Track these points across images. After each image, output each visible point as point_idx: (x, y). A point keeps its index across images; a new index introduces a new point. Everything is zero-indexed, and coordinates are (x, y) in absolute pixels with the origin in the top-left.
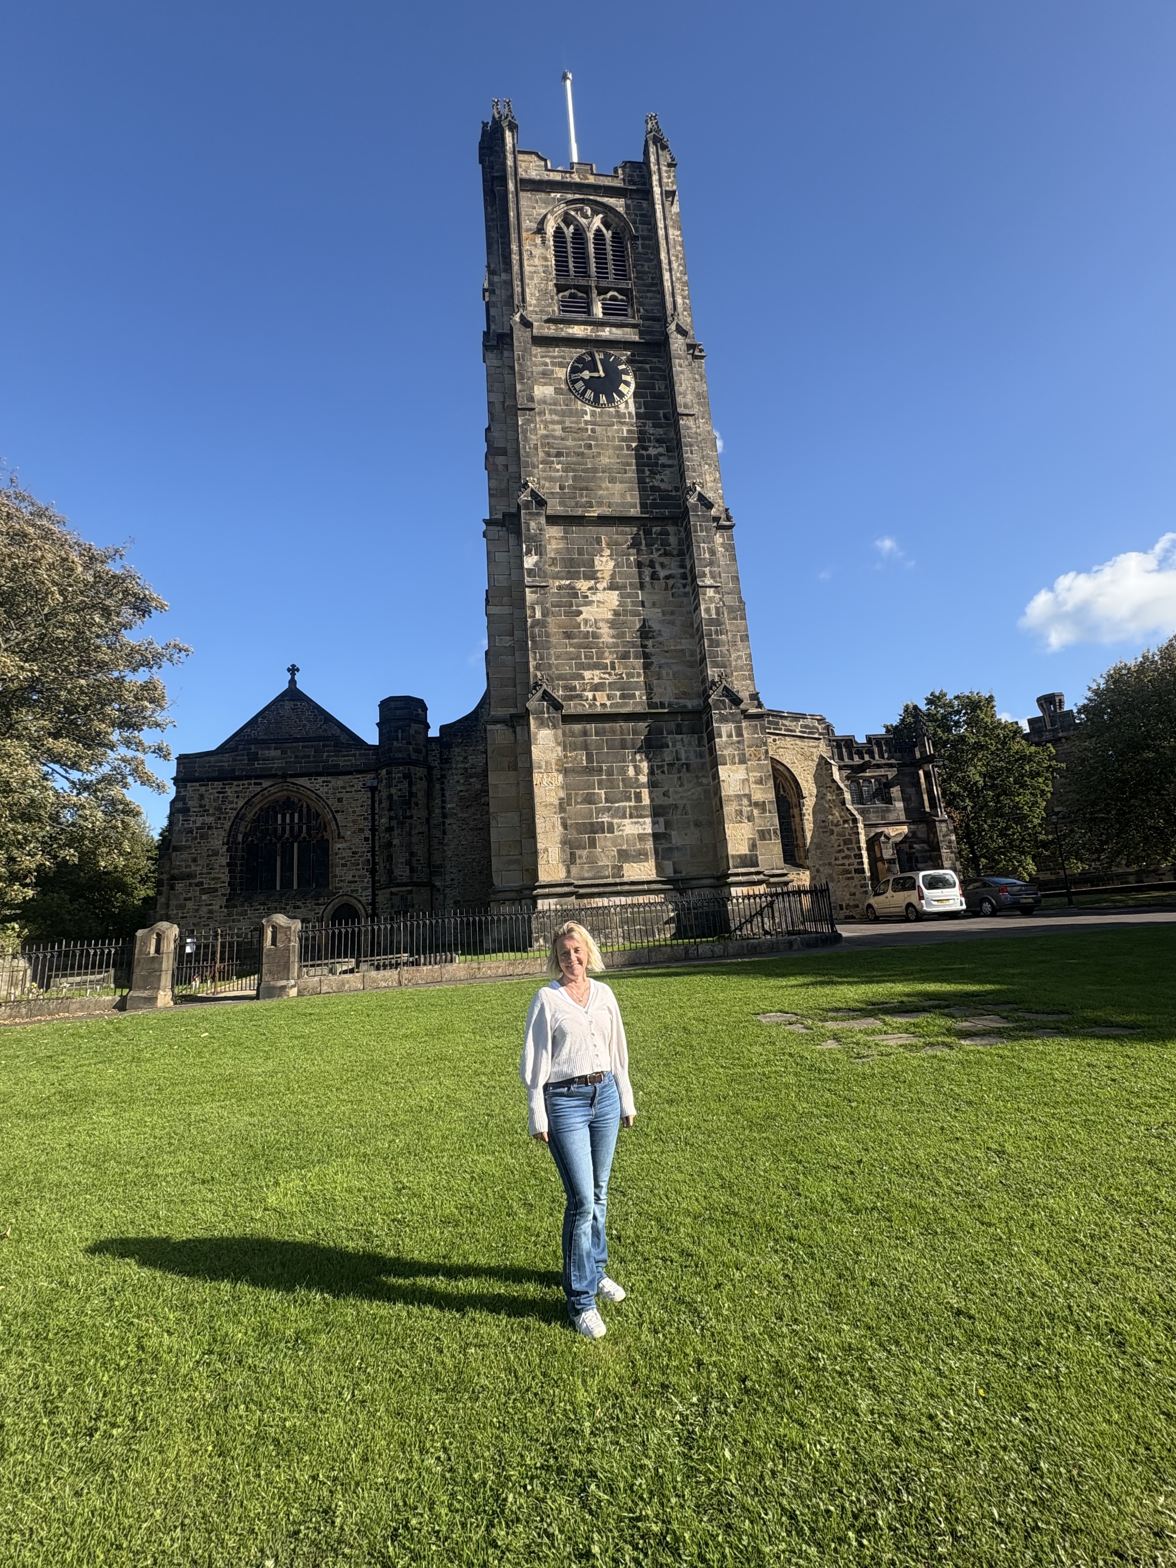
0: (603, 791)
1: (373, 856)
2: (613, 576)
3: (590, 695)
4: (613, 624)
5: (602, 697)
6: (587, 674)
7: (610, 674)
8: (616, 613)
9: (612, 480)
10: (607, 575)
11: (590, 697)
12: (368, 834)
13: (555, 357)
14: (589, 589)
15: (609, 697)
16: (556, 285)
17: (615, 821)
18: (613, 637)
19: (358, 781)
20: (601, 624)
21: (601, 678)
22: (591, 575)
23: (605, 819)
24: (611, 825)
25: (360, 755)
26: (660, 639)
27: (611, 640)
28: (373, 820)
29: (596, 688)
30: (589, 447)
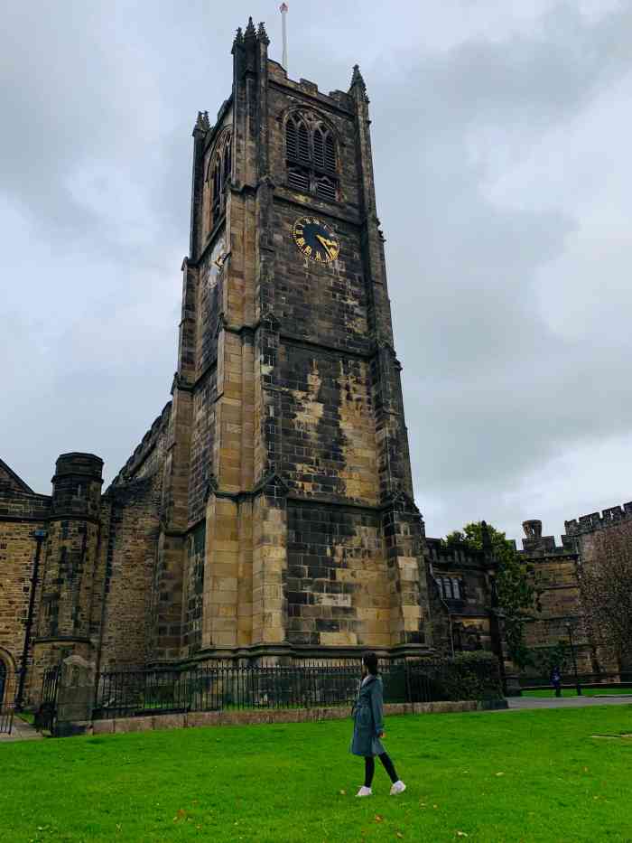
0: (306, 567)
1: (31, 607)
2: (320, 391)
3: (300, 484)
4: (318, 429)
5: (308, 487)
6: (299, 467)
7: (315, 469)
8: (321, 420)
9: (322, 318)
10: (316, 390)
11: (300, 485)
12: (29, 584)
13: (284, 214)
14: (303, 398)
15: (314, 488)
16: (287, 162)
17: (316, 594)
18: (319, 439)
19: (24, 529)
20: (311, 428)
21: (308, 471)
22: (305, 388)
23: (308, 590)
24: (312, 596)
25: (31, 504)
26: (352, 448)
27: (317, 442)
28: (36, 571)
29: (305, 479)
30: (307, 288)
